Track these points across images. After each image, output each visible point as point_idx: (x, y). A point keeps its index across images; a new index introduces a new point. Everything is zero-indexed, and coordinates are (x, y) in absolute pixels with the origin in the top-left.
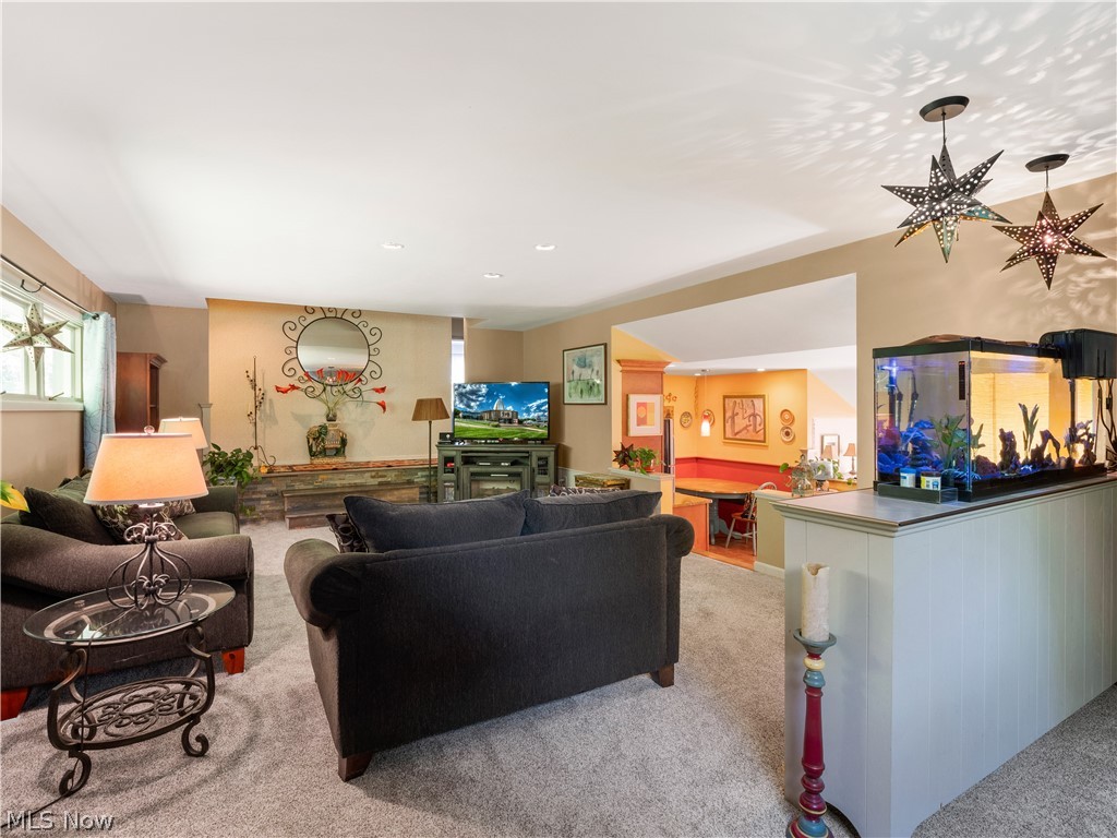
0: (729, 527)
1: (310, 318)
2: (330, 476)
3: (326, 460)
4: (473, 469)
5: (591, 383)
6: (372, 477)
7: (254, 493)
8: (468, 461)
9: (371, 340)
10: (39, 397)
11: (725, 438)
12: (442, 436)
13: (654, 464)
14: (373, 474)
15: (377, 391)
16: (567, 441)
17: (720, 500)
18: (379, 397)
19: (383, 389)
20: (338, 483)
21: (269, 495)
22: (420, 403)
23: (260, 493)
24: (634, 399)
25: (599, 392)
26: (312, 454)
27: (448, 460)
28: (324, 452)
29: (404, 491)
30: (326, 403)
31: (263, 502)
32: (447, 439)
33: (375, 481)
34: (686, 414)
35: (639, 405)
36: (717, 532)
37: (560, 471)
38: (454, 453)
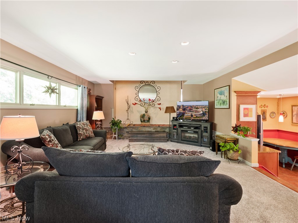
0: (293, 161)
1: (142, 85)
2: (142, 128)
3: (145, 123)
4: (182, 129)
5: (224, 100)
6: (153, 129)
7: (123, 131)
8: (181, 126)
9: (157, 90)
10: (59, 105)
11: (292, 123)
12: (173, 118)
13: (250, 133)
14: (154, 128)
15: (159, 104)
16: (216, 121)
17: (288, 150)
18: (159, 106)
19: (160, 104)
20: (144, 130)
21: (127, 132)
22: (167, 108)
23: (124, 131)
24: (242, 107)
25: (227, 104)
26: (141, 121)
27: (175, 125)
28: (144, 121)
29: (161, 134)
30: (145, 108)
31: (125, 134)
32: (175, 119)
33: (154, 130)
34: (273, 113)
35: (244, 109)
36: (286, 162)
37: (213, 132)
38: (176, 124)
